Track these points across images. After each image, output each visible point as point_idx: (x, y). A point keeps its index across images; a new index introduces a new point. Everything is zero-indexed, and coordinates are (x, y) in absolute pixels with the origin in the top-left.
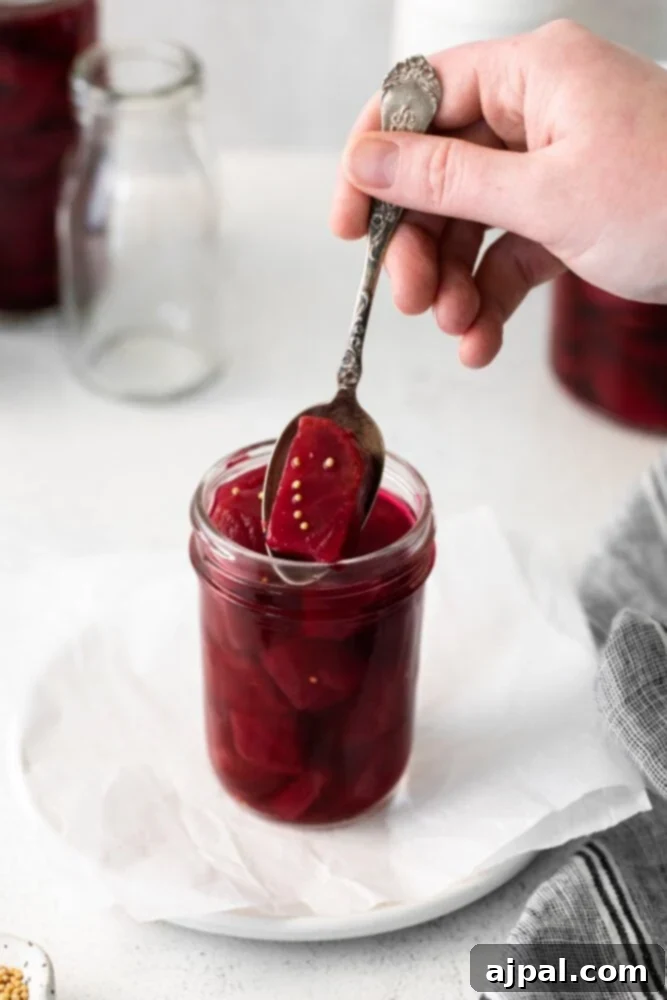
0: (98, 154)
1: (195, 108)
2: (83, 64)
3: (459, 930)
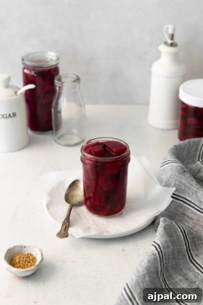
0: (60, 94)
2: (56, 78)
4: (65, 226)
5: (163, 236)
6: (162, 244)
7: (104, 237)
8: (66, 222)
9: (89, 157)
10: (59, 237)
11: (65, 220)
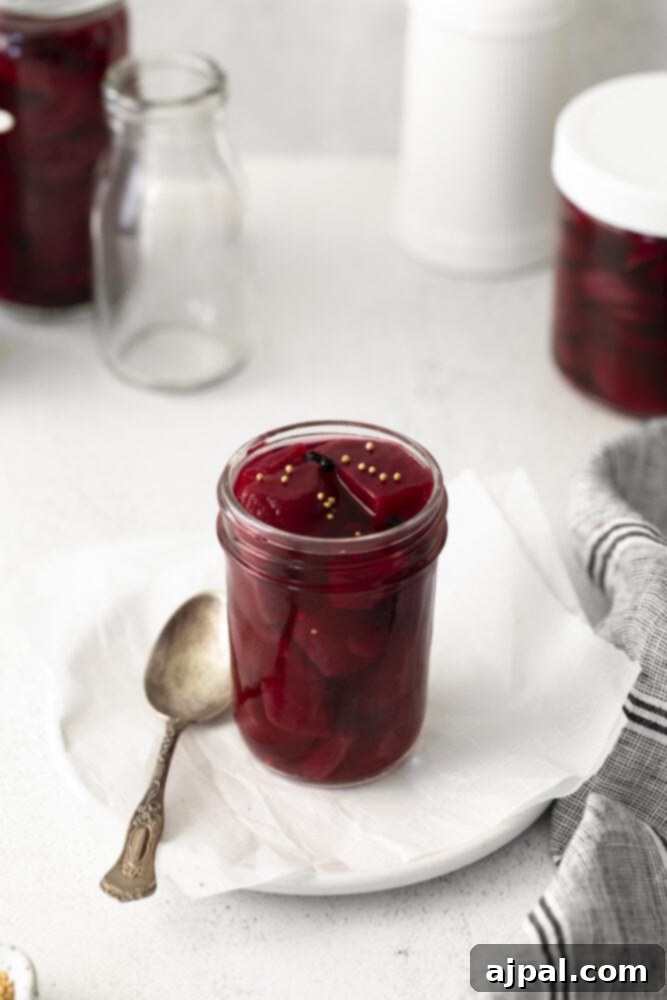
1: (219, 115)
2: (113, 74)
3: (468, 885)
4: (139, 836)
5: (586, 883)
6: (572, 923)
7: (320, 892)
8: (146, 815)
9: (256, 532)
10: (111, 893)
11: (143, 803)
